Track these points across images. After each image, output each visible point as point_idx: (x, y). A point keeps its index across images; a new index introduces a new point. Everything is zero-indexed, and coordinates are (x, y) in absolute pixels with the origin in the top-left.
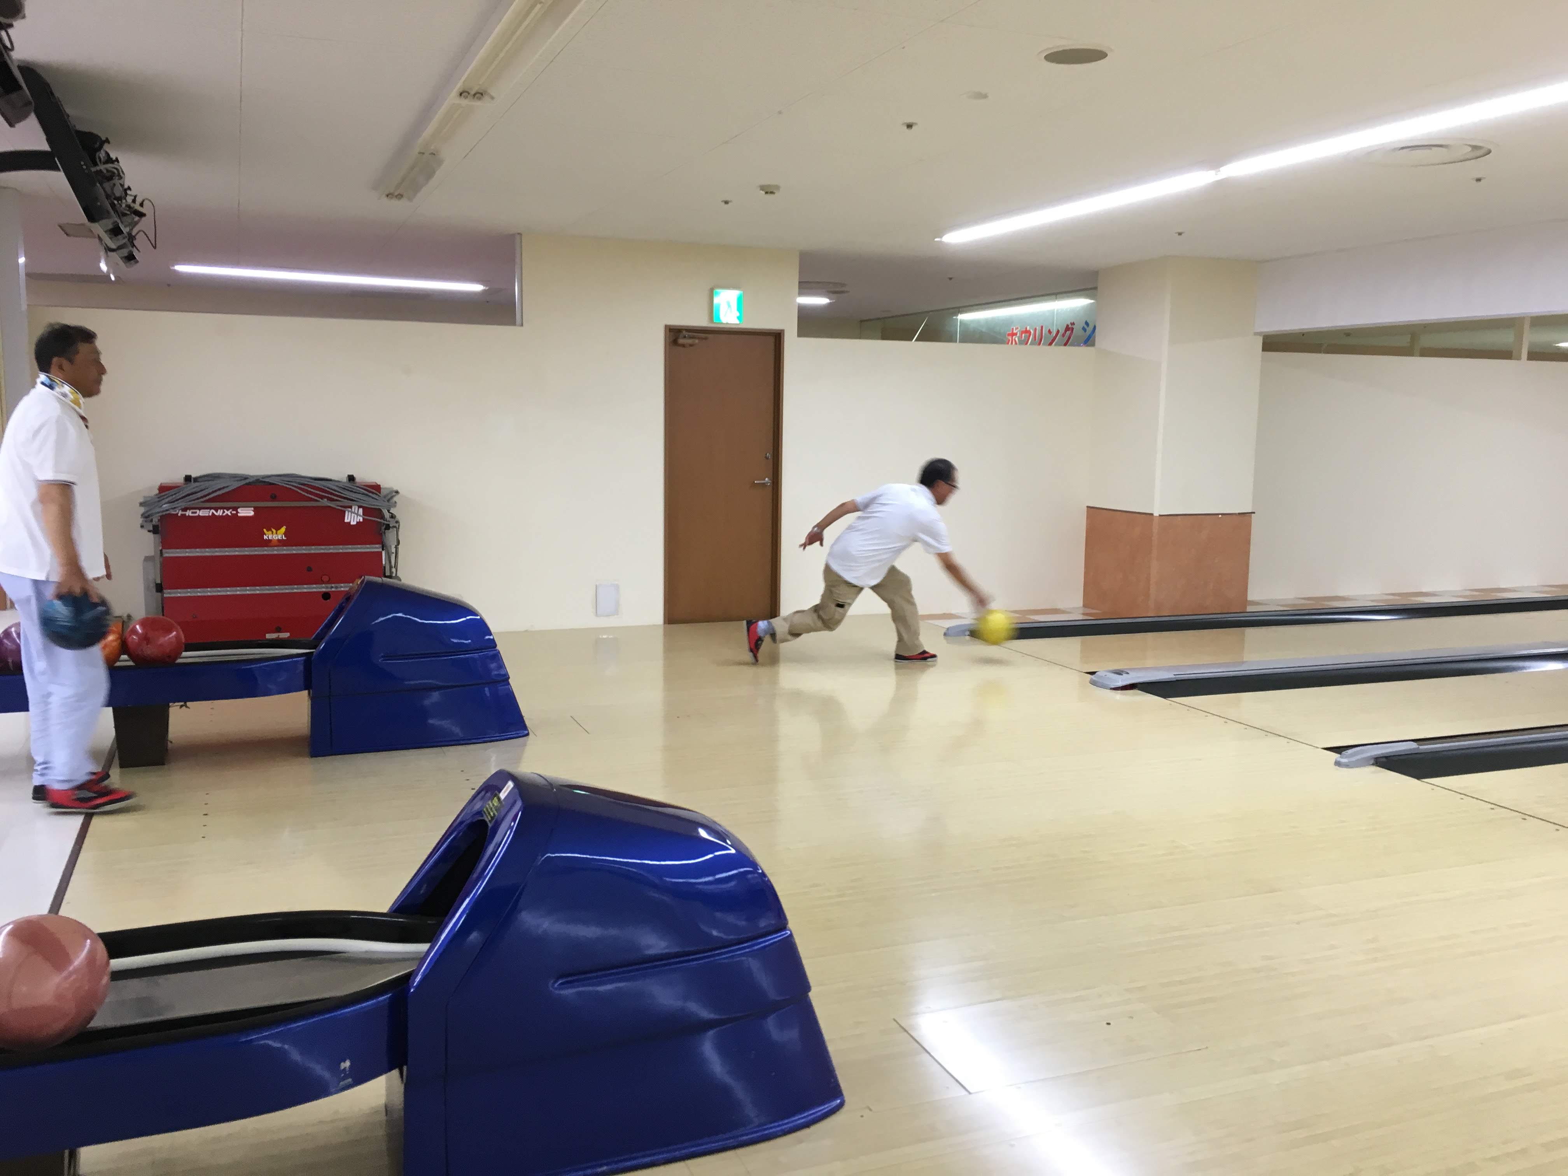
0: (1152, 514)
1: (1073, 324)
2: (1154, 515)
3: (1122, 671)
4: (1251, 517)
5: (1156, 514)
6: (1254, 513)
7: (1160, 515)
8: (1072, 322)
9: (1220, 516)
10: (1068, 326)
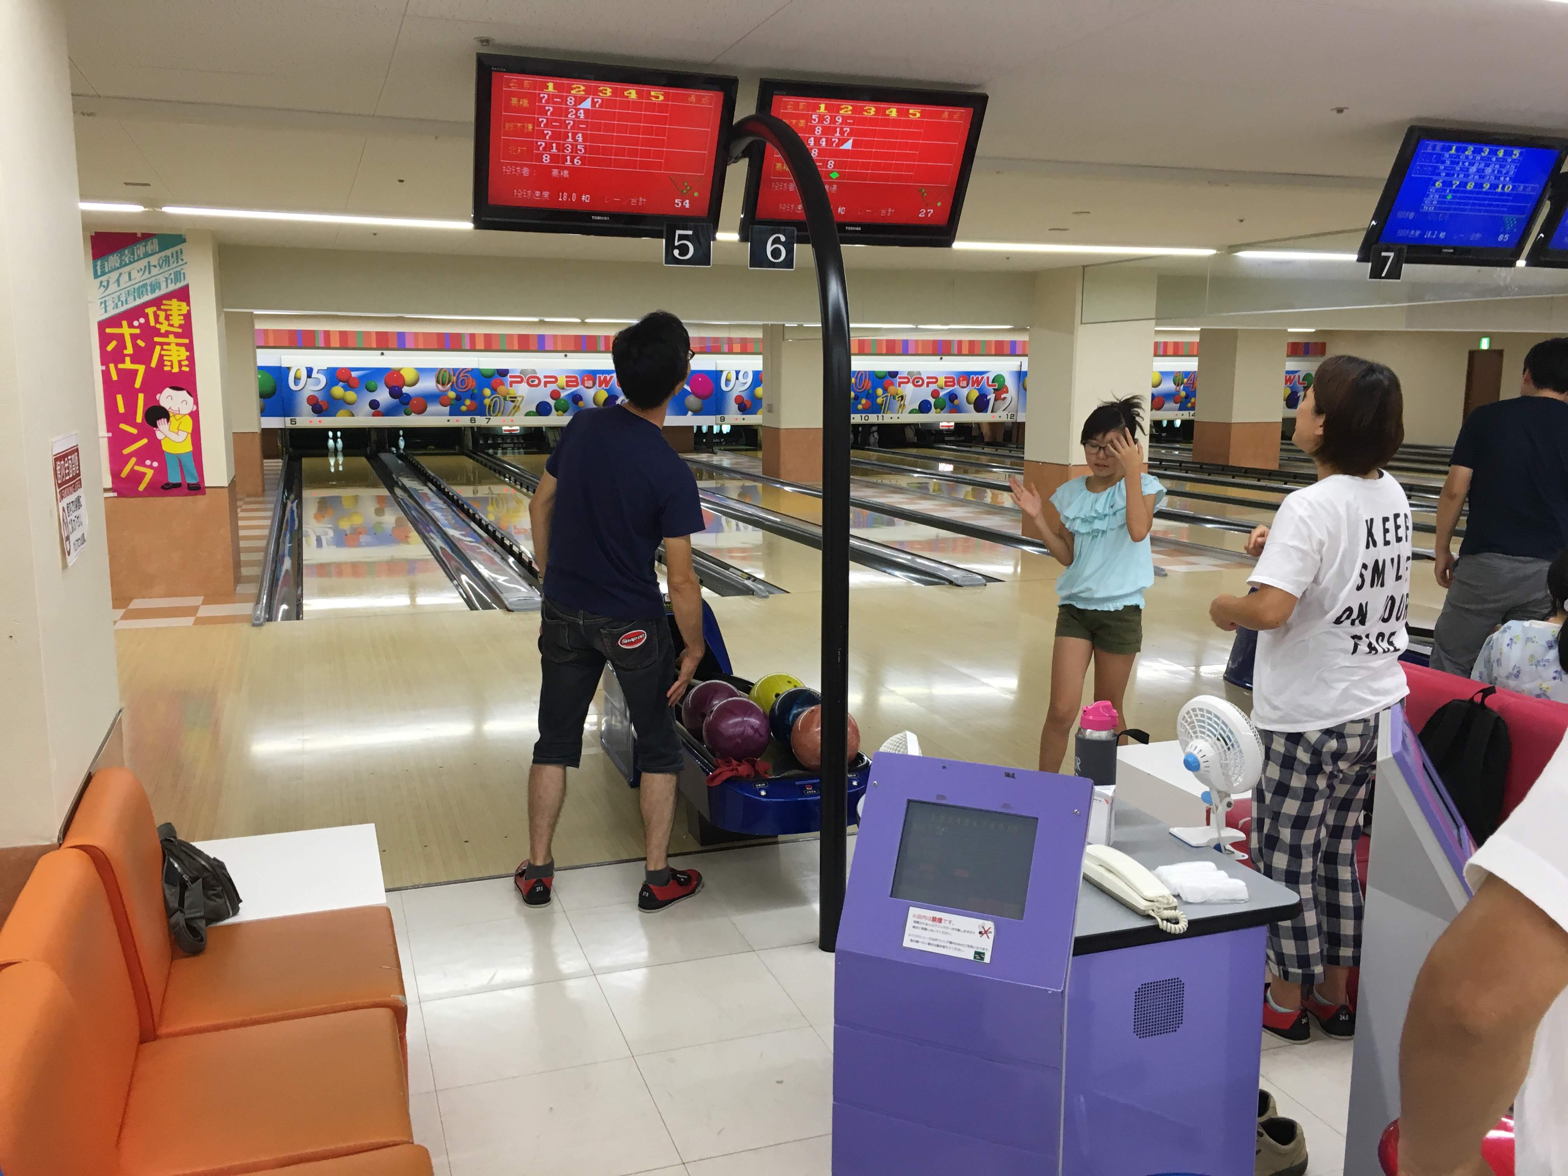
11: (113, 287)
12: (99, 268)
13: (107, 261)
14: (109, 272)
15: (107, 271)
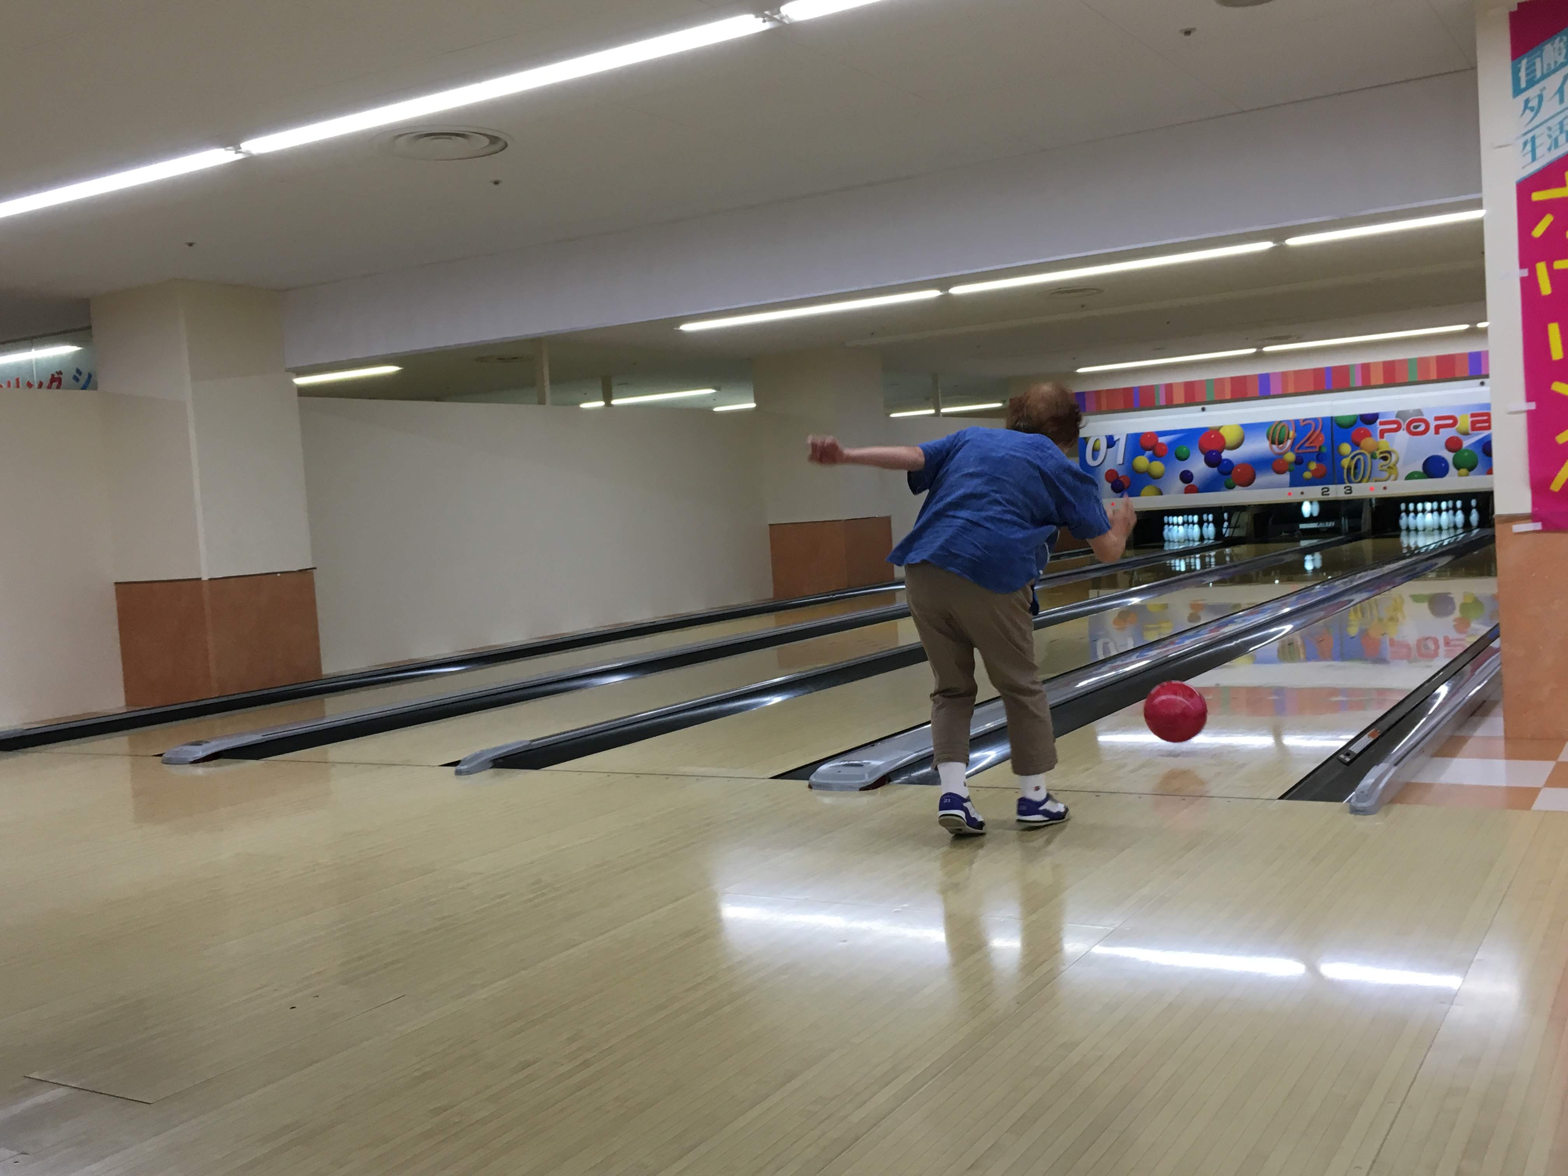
0: (200, 579)
1: (60, 373)
2: (203, 579)
3: (201, 742)
4: (312, 574)
5: (205, 578)
6: (315, 568)
7: (210, 579)
8: (58, 371)
9: (279, 575)
10: (53, 375)
11: (1550, 107)
12: (1523, 74)
13: (1541, 56)
14: (1544, 77)
15: (1539, 74)
